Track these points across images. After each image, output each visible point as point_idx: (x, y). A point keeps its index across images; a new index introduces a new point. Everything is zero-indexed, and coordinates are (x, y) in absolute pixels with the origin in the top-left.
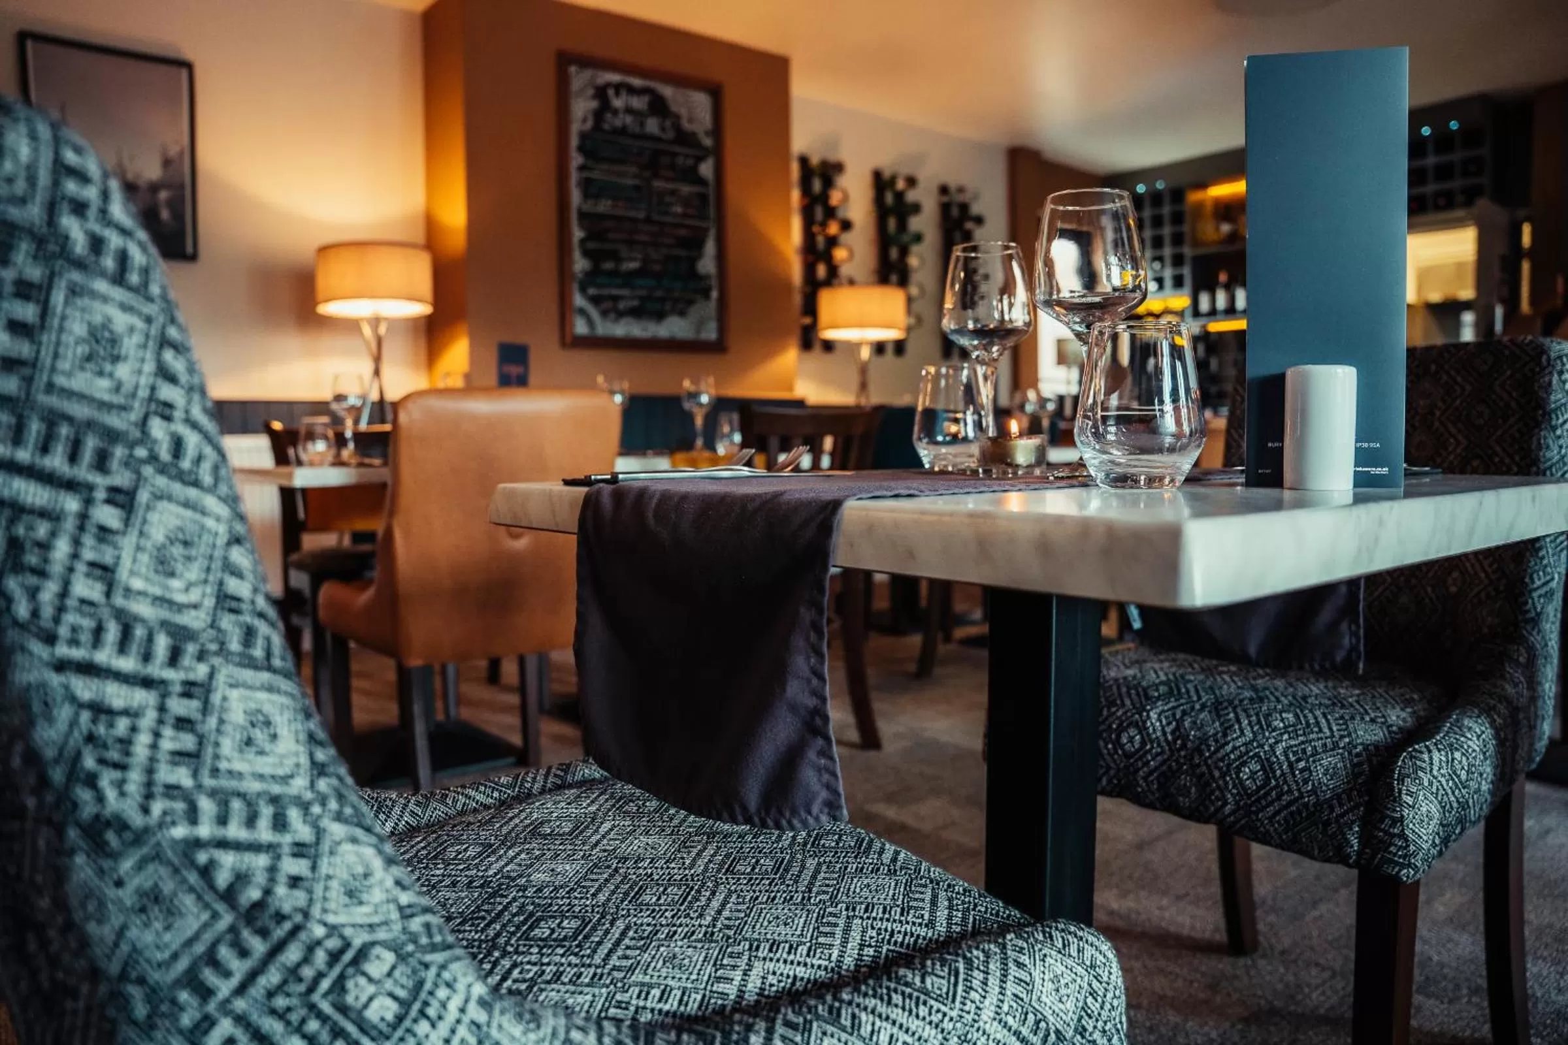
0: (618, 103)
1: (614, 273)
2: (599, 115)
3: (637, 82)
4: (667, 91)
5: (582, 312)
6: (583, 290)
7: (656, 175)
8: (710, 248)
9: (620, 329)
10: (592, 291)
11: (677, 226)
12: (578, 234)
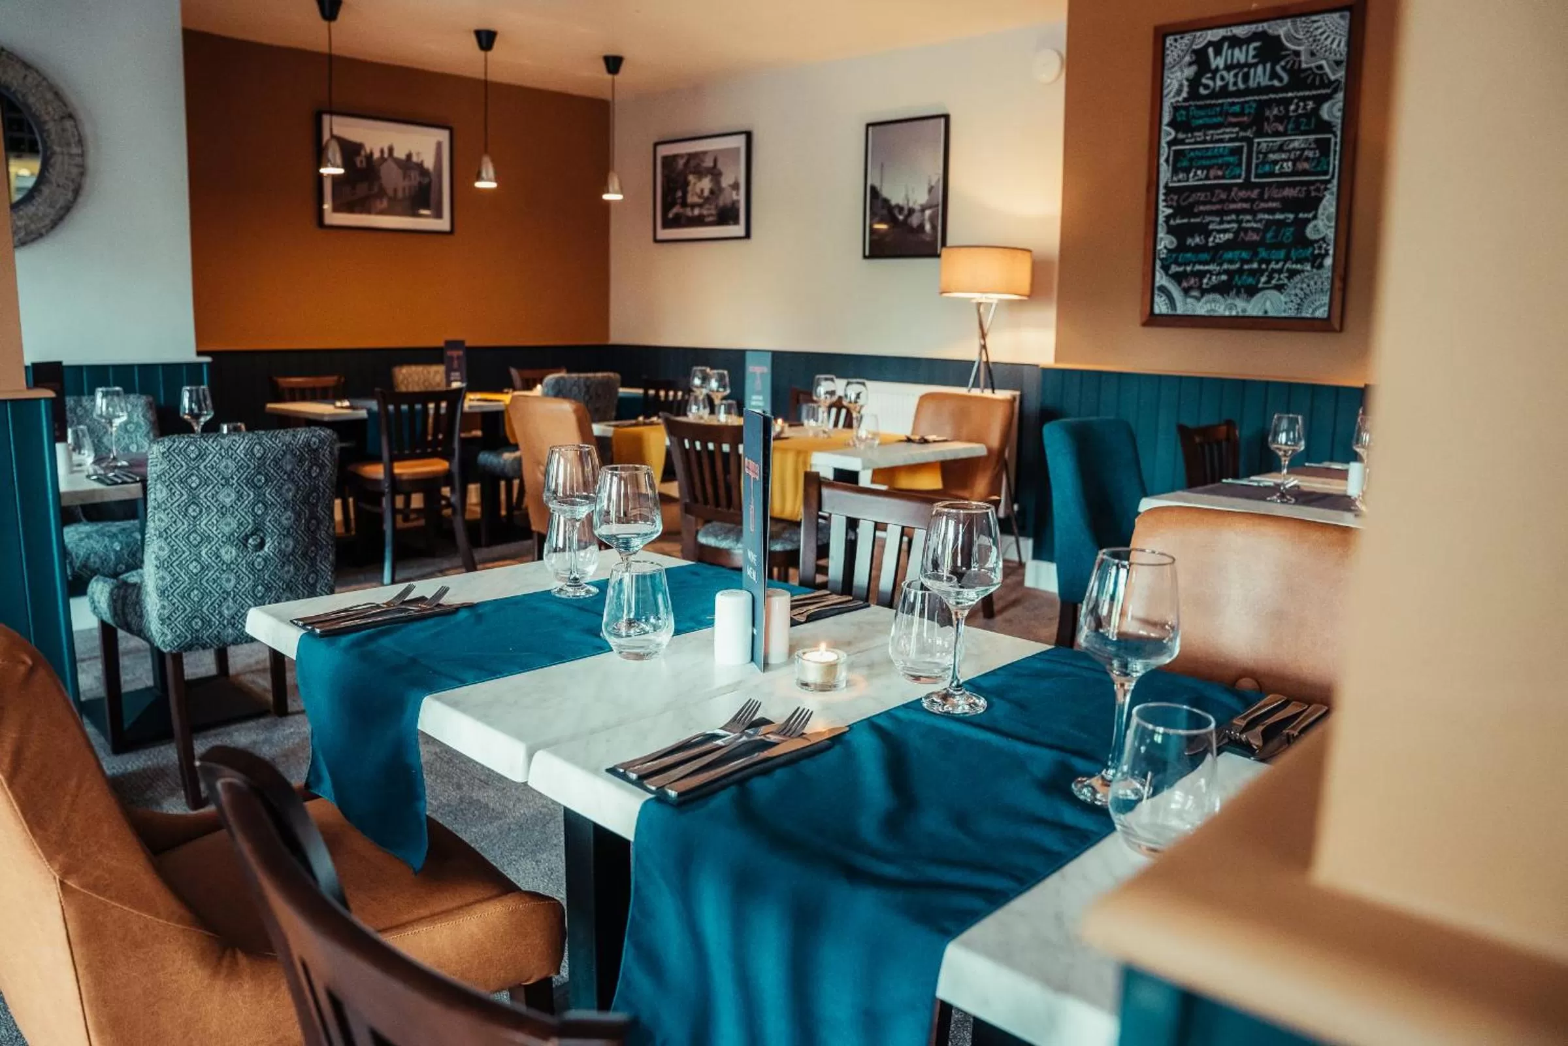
0: (1218, 62)
1: (1198, 249)
2: (1194, 83)
3: (1241, 31)
4: (1281, 29)
5: (1163, 289)
6: (1165, 268)
7: (1260, 133)
8: (1328, 205)
9: (1202, 308)
10: (1174, 269)
11: (1282, 185)
12: (1164, 211)
